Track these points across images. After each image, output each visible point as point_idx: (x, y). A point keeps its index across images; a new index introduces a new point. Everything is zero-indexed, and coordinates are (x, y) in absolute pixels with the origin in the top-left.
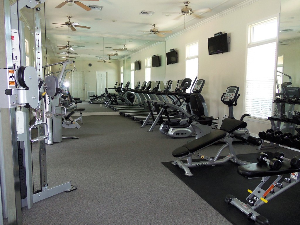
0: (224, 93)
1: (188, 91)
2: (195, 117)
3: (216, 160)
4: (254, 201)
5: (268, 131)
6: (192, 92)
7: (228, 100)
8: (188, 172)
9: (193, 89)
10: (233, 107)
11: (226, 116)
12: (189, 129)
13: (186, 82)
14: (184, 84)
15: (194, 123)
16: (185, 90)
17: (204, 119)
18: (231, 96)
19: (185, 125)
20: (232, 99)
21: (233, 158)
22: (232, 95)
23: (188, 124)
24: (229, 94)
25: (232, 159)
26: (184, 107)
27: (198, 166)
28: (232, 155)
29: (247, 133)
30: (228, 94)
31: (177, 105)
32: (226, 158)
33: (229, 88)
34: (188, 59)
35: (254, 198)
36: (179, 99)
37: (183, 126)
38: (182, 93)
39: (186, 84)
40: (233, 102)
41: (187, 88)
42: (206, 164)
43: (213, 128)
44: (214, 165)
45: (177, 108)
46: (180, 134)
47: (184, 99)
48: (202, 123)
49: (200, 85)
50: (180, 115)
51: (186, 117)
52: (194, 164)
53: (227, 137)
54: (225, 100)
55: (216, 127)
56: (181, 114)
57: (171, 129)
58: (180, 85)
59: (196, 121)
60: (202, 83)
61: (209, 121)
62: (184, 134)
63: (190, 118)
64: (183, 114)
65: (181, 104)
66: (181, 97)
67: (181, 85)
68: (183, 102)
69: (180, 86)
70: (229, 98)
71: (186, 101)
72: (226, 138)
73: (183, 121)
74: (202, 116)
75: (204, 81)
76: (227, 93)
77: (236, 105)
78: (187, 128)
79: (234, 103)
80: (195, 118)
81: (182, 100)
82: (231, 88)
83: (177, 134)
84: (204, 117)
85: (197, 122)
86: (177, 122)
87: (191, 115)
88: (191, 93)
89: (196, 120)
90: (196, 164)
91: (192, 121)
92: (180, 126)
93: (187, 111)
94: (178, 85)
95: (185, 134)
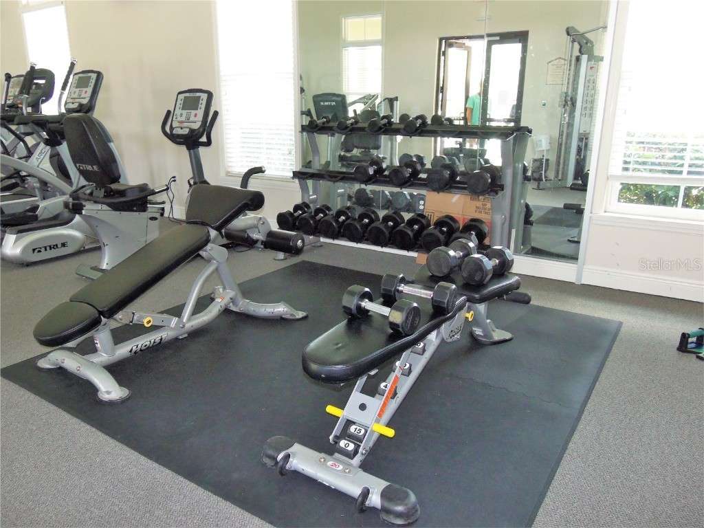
0: (169, 112)
1: (50, 109)
2: (88, 192)
3: (189, 320)
4: (357, 440)
5: (297, 208)
6: (63, 111)
7: (186, 131)
8: (109, 389)
9: (66, 103)
10: (201, 150)
11: (174, 177)
12: (72, 228)
13: (35, 81)
14: (30, 88)
15: (89, 208)
16: (36, 106)
17: (122, 193)
18: (192, 118)
19: (56, 217)
20: (196, 126)
21: (233, 300)
22: (196, 115)
23: (66, 214)
24: (185, 112)
25: (231, 304)
26: (41, 163)
27: (135, 353)
28: (230, 293)
29: (264, 223)
30: (180, 114)
31: (16, 156)
32: (215, 306)
33: (182, 96)
34: (29, 8)
35: (352, 429)
36: (23, 136)
37: (50, 223)
38: (28, 113)
39: (36, 89)
40: (201, 136)
41: (44, 102)
42: (161, 339)
43: (153, 219)
44: (186, 335)
45: (19, 167)
46: (46, 248)
47: (40, 137)
48: (116, 207)
49: (90, 90)
50: (34, 188)
51: (57, 192)
52: (124, 350)
53: (213, 243)
54: (174, 132)
55: (162, 215)
56: (38, 185)
57: (10, 238)
58: (15, 91)
59: (96, 202)
60: (93, 82)
61: (138, 200)
62: (59, 246)
63: (75, 195)
64: (44, 184)
65: (30, 152)
66: (29, 130)
67: (21, 92)
68: (37, 145)
69: (17, 93)
70: (185, 125)
71: (47, 142)
72: (209, 246)
73: (48, 206)
74: (114, 186)
75: (99, 75)
76: (178, 111)
77: (209, 143)
78: (68, 227)
79: (204, 139)
80: (91, 194)
81: (30, 141)
82: (187, 95)
83: (34, 250)
84: (121, 188)
85: (99, 206)
86: (28, 211)
87: (71, 184)
88: (62, 115)
89: (98, 200)
90: (129, 349)
91: (84, 203)
92: (39, 225)
93: (53, 172)
94: (9, 94)
95: (63, 245)
